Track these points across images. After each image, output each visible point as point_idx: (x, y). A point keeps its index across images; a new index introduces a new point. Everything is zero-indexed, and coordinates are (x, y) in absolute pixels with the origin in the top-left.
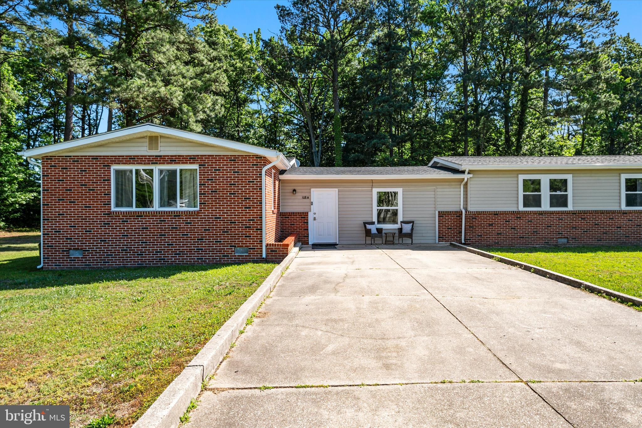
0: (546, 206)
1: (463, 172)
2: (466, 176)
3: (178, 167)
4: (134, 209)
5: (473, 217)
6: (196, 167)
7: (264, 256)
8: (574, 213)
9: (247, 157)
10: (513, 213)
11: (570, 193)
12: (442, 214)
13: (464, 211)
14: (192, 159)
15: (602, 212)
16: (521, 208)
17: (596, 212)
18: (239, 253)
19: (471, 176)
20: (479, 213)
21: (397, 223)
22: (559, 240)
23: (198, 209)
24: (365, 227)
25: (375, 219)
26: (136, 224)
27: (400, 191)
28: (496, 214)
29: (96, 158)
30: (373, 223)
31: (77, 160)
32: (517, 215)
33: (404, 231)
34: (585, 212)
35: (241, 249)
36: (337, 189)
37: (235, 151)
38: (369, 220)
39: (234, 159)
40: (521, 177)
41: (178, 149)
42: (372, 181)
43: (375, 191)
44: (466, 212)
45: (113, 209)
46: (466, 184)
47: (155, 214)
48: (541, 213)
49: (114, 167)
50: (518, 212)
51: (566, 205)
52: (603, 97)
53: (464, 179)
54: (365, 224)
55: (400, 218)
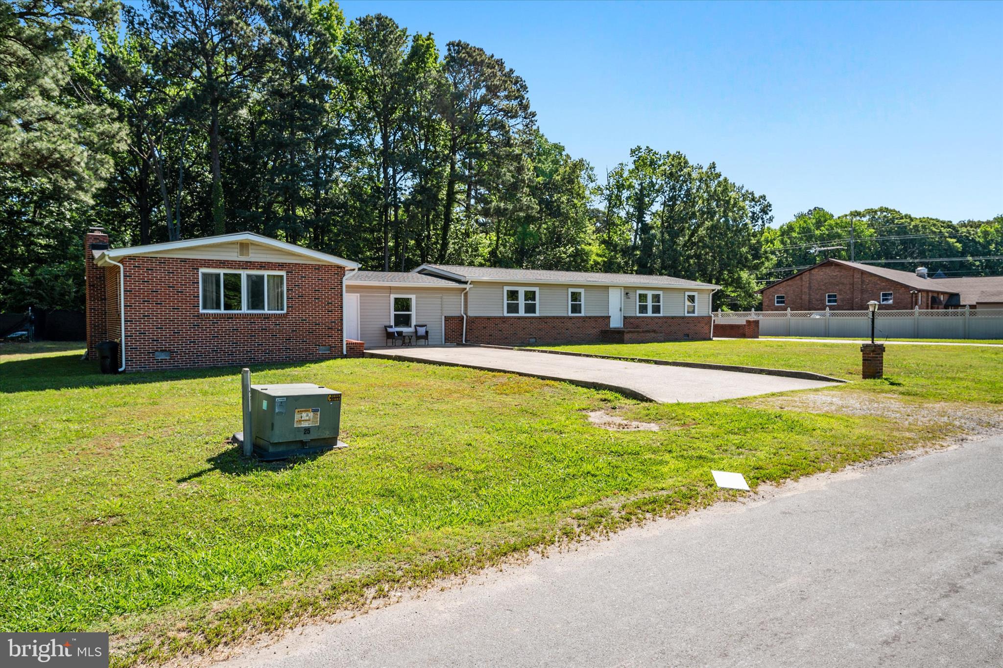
0: (522, 313)
1: (466, 283)
2: (468, 286)
3: (266, 273)
4: (222, 311)
5: (472, 321)
6: (283, 273)
7: (345, 353)
8: (540, 318)
9: (329, 267)
10: (500, 318)
11: (537, 302)
12: (447, 319)
13: (465, 316)
14: (280, 266)
15: (557, 318)
16: (506, 314)
17: (554, 317)
18: (322, 351)
19: (472, 286)
20: (476, 318)
21: (411, 327)
22: (531, 340)
23: (285, 311)
24: (386, 330)
25: (392, 323)
26: (227, 325)
27: (413, 297)
28: (489, 318)
29: (184, 260)
30: (391, 327)
31: (163, 262)
32: (503, 319)
33: (419, 334)
34: (547, 318)
35: (324, 348)
36: (358, 295)
37: (319, 260)
38: (387, 324)
39: (318, 267)
40: (506, 288)
41: (268, 256)
42: (390, 288)
43: (393, 297)
44: (467, 316)
45: (202, 311)
46: (466, 293)
47: (245, 316)
48: (519, 318)
49: (202, 270)
50: (504, 318)
51: (535, 312)
52: (525, 200)
53: (466, 289)
54: (386, 327)
55: (414, 322)
